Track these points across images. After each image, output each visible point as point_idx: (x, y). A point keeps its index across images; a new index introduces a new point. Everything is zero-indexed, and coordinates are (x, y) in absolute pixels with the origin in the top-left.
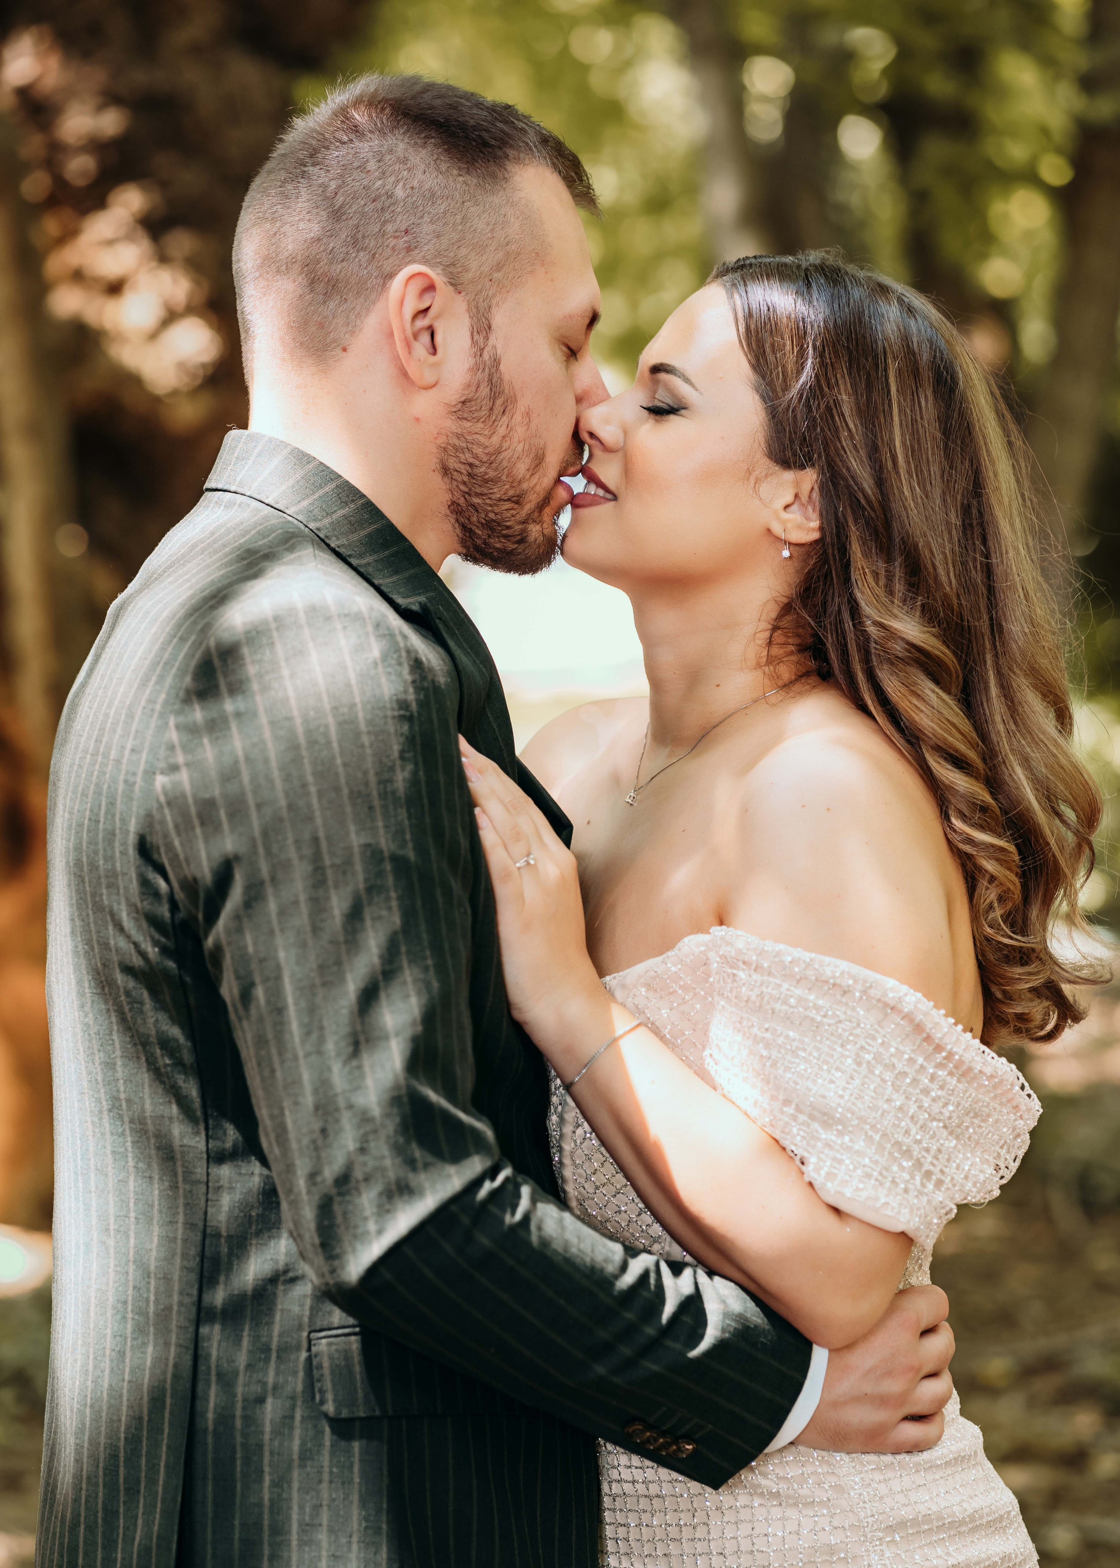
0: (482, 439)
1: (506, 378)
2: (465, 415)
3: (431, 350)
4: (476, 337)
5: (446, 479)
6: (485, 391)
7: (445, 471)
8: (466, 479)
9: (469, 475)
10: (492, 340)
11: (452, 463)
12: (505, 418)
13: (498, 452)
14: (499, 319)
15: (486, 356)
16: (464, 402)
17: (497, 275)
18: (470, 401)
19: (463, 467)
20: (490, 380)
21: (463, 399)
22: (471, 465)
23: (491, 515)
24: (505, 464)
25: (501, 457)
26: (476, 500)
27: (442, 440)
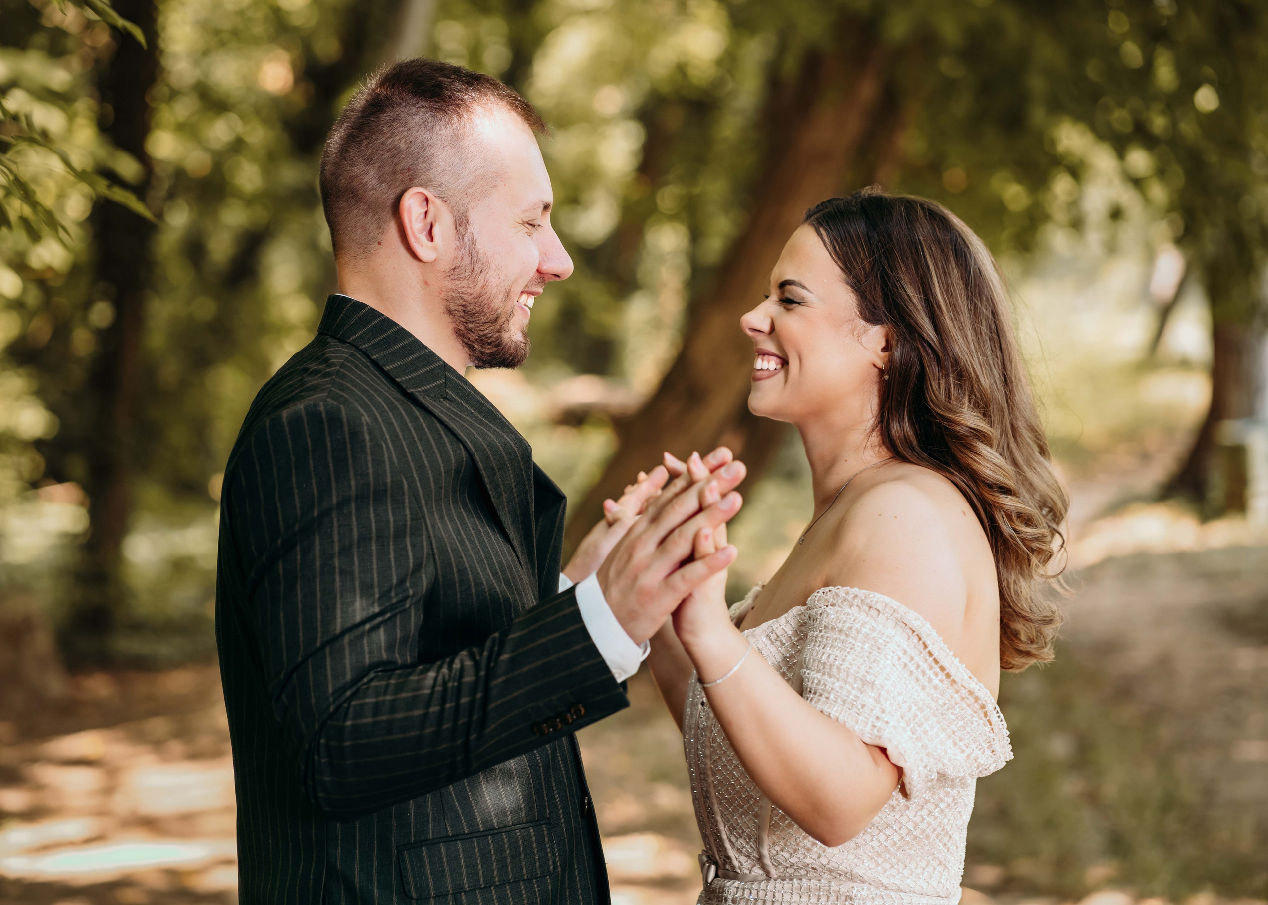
0: (468, 290)
1: (481, 251)
2: (456, 277)
3: (430, 239)
4: (458, 227)
5: (451, 317)
6: (467, 261)
7: (450, 312)
8: (462, 314)
9: (464, 311)
10: (470, 228)
11: (453, 307)
12: (482, 275)
13: (479, 296)
14: (474, 216)
15: (466, 239)
16: (454, 269)
17: (470, 191)
18: (458, 267)
19: (460, 308)
20: (470, 254)
21: (453, 267)
22: (464, 306)
23: (481, 333)
24: (485, 302)
25: (481, 299)
26: (470, 326)
27: (443, 295)
